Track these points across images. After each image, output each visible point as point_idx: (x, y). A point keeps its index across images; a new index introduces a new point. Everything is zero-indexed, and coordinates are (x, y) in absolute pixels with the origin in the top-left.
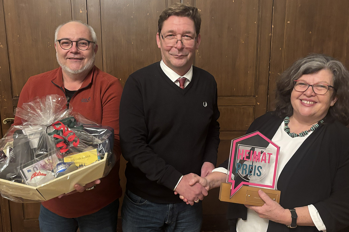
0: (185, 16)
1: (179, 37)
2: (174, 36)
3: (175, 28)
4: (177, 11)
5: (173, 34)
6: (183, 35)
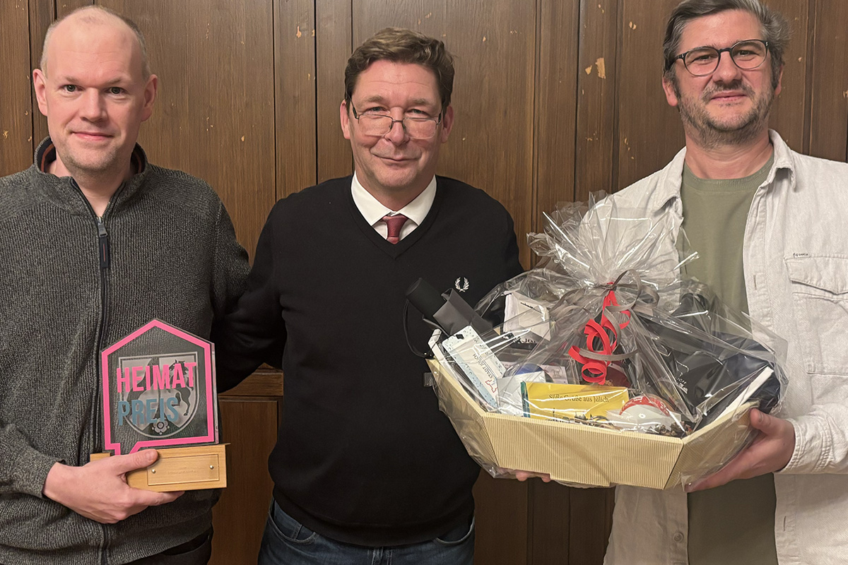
0: (412, 62)
1: (396, 113)
2: (384, 110)
3: (386, 92)
4: (393, 49)
5: (381, 106)
6: (406, 110)
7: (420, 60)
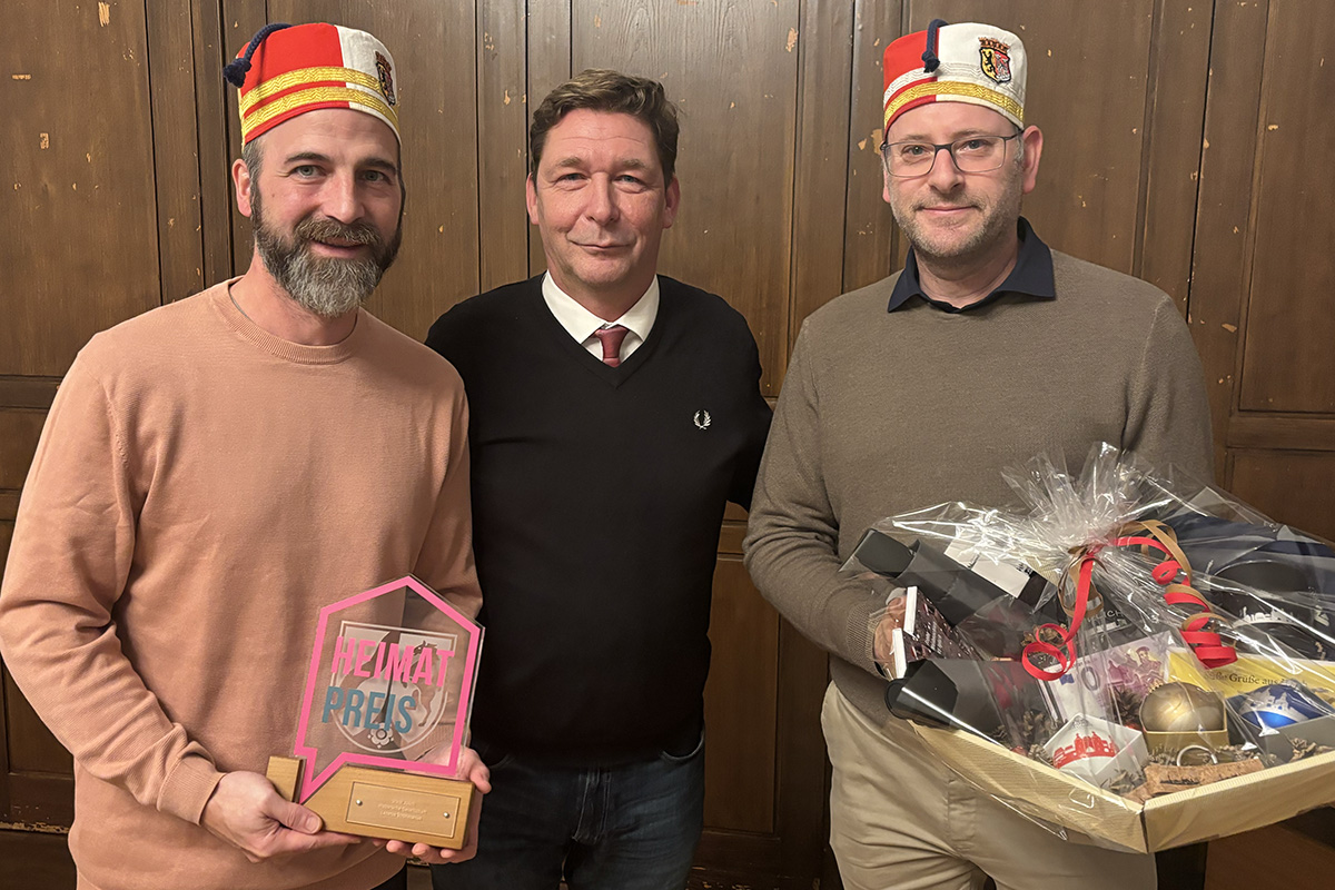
7: (630, 109)
